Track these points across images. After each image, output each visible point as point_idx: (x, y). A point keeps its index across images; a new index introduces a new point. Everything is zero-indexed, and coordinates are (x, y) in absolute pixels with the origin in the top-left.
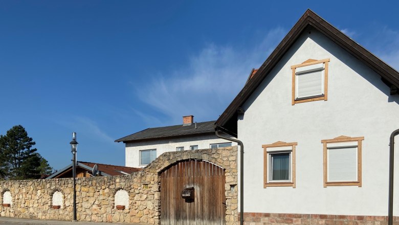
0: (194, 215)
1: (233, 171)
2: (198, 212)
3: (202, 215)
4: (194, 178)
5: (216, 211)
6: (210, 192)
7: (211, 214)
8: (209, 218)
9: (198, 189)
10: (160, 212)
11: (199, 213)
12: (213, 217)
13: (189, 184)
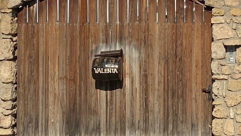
0: (122, 121)
1: (233, 12)
2: (133, 116)
3: (146, 120)
4: (122, 26)
5: (184, 111)
6: (167, 62)
7: (170, 118)
8: (165, 129)
9: (135, 54)
10: (15, 116)
11: (137, 118)
12: (175, 127)
13: (106, 42)
